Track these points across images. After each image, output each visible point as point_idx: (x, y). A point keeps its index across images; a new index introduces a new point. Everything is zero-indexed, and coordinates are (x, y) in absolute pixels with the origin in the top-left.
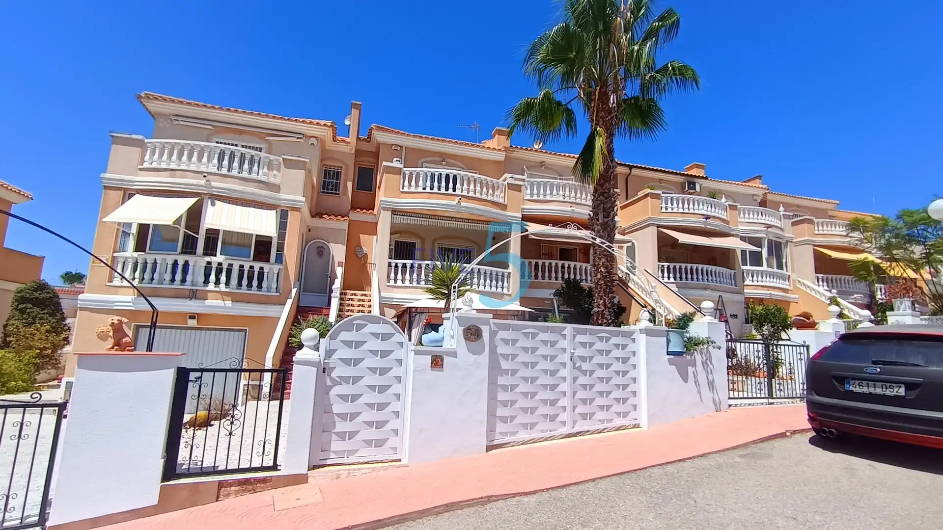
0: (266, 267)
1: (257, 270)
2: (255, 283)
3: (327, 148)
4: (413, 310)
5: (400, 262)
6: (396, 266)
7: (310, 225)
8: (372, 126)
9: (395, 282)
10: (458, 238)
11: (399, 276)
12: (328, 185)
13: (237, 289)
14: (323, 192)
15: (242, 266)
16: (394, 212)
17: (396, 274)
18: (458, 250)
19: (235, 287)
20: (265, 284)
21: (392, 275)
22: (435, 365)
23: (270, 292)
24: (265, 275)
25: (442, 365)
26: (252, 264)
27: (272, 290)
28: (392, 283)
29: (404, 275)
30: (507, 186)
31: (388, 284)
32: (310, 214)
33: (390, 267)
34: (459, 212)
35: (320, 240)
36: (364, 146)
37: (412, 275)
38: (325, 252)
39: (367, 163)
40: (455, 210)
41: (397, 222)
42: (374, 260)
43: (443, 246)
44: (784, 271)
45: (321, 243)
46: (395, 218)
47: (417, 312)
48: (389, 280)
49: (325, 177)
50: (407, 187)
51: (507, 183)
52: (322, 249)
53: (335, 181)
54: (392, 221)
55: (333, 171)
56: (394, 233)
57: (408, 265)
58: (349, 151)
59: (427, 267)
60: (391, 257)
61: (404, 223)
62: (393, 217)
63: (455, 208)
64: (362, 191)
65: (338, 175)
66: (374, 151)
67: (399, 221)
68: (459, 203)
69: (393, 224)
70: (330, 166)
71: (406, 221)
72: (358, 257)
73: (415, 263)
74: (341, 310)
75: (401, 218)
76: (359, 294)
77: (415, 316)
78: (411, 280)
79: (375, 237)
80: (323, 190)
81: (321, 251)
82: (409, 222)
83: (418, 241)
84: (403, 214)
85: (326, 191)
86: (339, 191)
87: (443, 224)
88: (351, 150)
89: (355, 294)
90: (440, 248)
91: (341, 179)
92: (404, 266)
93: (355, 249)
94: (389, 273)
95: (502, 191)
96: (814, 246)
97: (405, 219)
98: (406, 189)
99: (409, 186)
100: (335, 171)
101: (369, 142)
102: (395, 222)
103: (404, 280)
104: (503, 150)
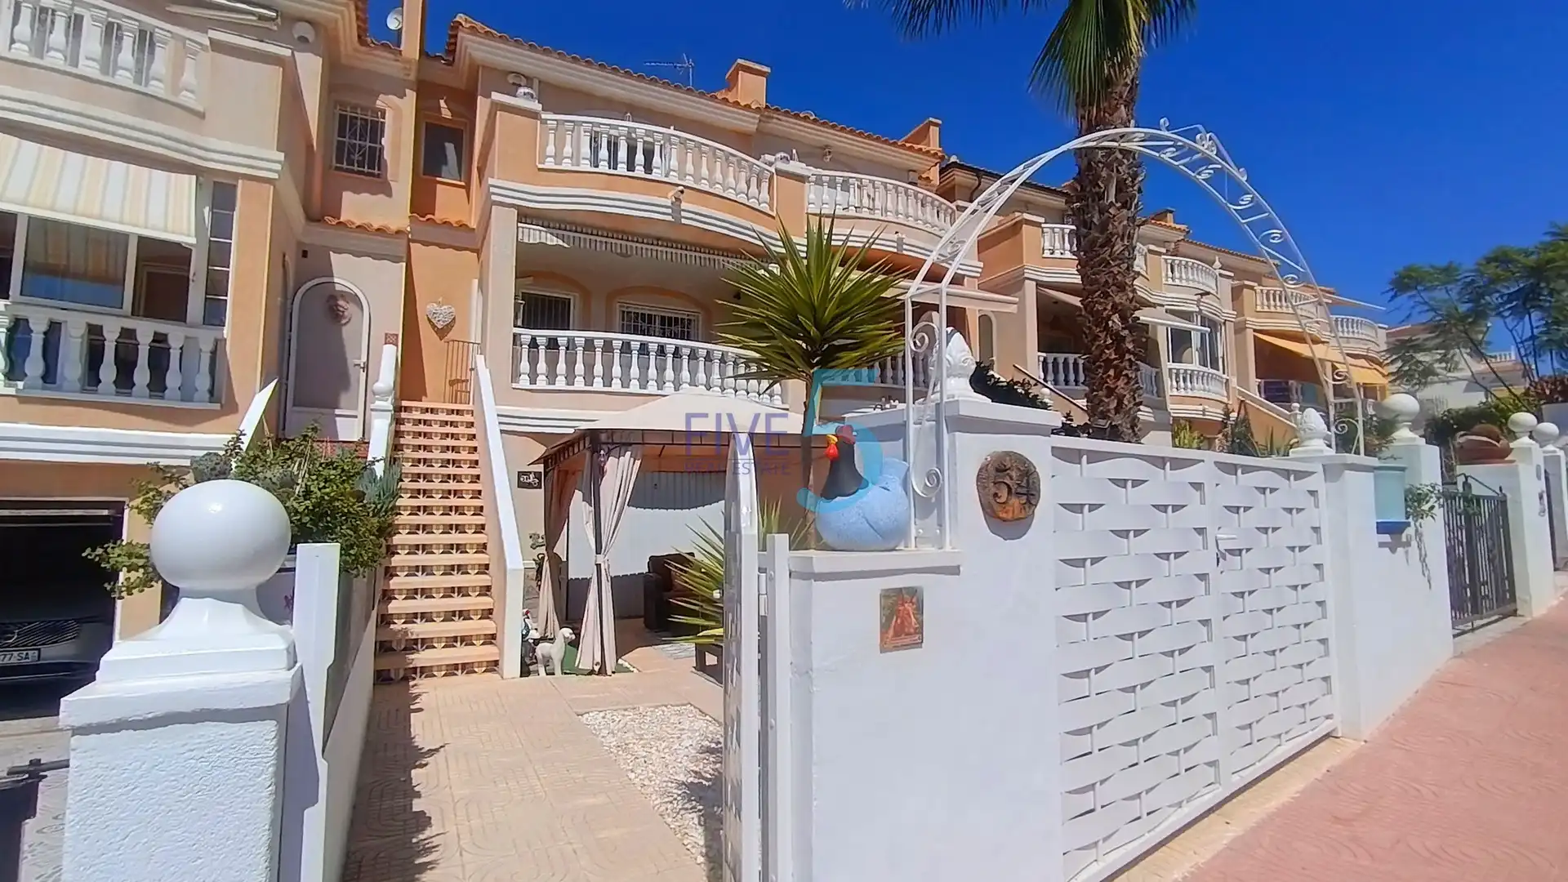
0: (176, 335)
1: (145, 339)
2: (142, 375)
3: (344, 61)
4: (603, 437)
5: (542, 335)
6: (533, 344)
7: (307, 240)
8: (457, 19)
9: (533, 381)
10: (662, 292)
11: (542, 366)
12: (349, 153)
13: (83, 390)
14: (337, 169)
15: (95, 331)
16: (526, 216)
17: (534, 362)
18: (663, 318)
19: (78, 386)
20: (173, 379)
21: (525, 366)
22: (897, 634)
23: (191, 400)
24: (174, 355)
25: (920, 630)
26: (130, 324)
27: (196, 396)
28: (524, 383)
29: (552, 364)
30: (775, 176)
31: (514, 385)
32: (302, 210)
33: (518, 347)
34: (677, 224)
35: (336, 280)
36: (439, 73)
37: (571, 364)
38: (350, 309)
39: (446, 113)
40: (669, 218)
41: (531, 242)
42: (475, 336)
43: (629, 310)
44: (1220, 373)
45: (338, 288)
46: (526, 231)
47: (613, 443)
48: (516, 375)
49: (341, 133)
50: (552, 159)
51: (776, 170)
52: (341, 302)
53: (368, 144)
54: (520, 237)
55: (361, 119)
56: (520, 275)
57: (562, 341)
58: (401, 75)
59: (608, 346)
60: (519, 323)
61: (549, 243)
62: (520, 230)
63: (670, 211)
64: (438, 179)
65: (375, 130)
66: (463, 87)
67: (535, 239)
68: (678, 203)
69: (520, 245)
70: (354, 108)
71: (552, 240)
72: (434, 326)
73: (580, 336)
74: (399, 448)
75: (540, 231)
76: (443, 410)
77: (610, 451)
78: (570, 377)
79: (476, 282)
80: (337, 162)
81: (337, 305)
82: (561, 243)
83: (574, 296)
84: (546, 224)
85: (345, 166)
86: (379, 170)
87: (639, 252)
88: (407, 72)
89: (432, 411)
90: (624, 312)
91: (383, 141)
92: (553, 344)
93: (426, 307)
94: (516, 360)
95: (765, 185)
96: (1255, 330)
97: (551, 234)
98: (550, 164)
99: (558, 157)
100: (366, 120)
101: (450, 64)
102: (526, 241)
103: (552, 376)
104: (753, 107)
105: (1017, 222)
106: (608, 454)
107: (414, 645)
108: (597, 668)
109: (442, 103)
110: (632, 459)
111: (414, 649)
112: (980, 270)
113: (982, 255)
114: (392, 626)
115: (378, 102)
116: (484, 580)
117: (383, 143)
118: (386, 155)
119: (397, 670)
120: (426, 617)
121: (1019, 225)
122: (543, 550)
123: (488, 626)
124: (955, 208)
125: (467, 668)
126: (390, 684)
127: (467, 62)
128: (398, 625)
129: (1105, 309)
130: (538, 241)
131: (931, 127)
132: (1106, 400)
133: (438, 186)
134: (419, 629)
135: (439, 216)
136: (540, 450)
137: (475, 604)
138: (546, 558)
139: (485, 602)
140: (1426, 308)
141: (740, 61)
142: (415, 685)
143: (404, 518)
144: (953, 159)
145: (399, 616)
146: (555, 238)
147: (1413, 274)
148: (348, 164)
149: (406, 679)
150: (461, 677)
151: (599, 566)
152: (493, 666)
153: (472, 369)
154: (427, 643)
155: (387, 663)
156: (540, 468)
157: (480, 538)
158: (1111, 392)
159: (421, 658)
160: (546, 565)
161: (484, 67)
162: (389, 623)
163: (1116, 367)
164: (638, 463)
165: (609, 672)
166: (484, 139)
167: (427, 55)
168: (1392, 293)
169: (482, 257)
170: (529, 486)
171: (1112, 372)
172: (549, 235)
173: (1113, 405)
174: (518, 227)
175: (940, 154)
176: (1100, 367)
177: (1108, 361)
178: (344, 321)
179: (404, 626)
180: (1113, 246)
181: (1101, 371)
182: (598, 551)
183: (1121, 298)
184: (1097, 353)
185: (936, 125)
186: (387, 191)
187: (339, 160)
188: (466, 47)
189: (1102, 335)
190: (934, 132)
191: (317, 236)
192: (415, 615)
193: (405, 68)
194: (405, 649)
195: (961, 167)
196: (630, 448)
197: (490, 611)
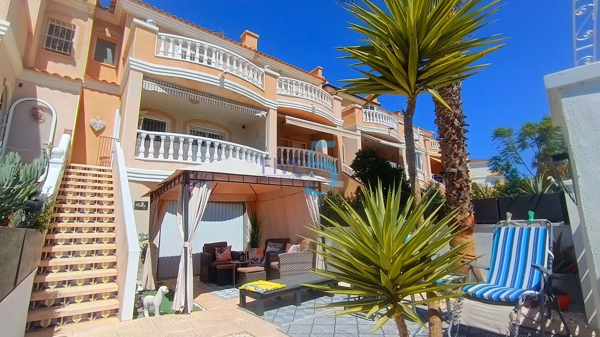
4: (192, 176)
5: (152, 134)
6: (148, 138)
7: (23, 78)
9: (146, 156)
10: (210, 123)
11: (151, 149)
12: (54, 43)
14: (46, 49)
16: (147, 77)
17: (147, 147)
21: (142, 148)
28: (141, 156)
29: (157, 148)
30: (265, 74)
31: (136, 157)
32: (22, 63)
33: (139, 139)
34: (222, 88)
35: (38, 100)
36: (105, 16)
37: (167, 149)
38: (44, 115)
39: (108, 34)
40: (218, 85)
41: (150, 90)
42: (116, 135)
43: (194, 130)
44: (422, 170)
45: (39, 104)
46: (147, 84)
47: (197, 179)
48: (137, 153)
49: (50, 32)
50: (163, 53)
51: (265, 72)
52: (40, 111)
53: (65, 40)
54: (144, 87)
55: (62, 28)
56: (142, 109)
57: (163, 138)
58: (86, 11)
59: (186, 141)
60: (141, 128)
61: (158, 91)
62: (144, 83)
63: (219, 82)
64: (102, 63)
65: (70, 34)
66: (118, 24)
67: (151, 88)
68: (223, 79)
69: (144, 91)
70: (59, 22)
71: (160, 90)
72: (93, 130)
73: (172, 136)
74: (66, 186)
75: (155, 85)
76: (94, 169)
77: (195, 183)
78: (166, 155)
79: (118, 110)
80: (46, 46)
81: (37, 113)
82: (164, 92)
83: (168, 122)
84: (157, 82)
85: (50, 48)
86: (70, 52)
87: (203, 100)
88: (89, 10)
89: (88, 169)
90: (191, 130)
91: (73, 40)
92: (158, 139)
93: (89, 120)
94: (138, 145)
95: (260, 78)
96: (430, 156)
97: (160, 87)
98: (161, 55)
99: (166, 52)
100: (65, 29)
101: (112, 12)
102: (147, 89)
103: (156, 154)
104: (253, 49)
105: (352, 108)
106: (194, 185)
107: (59, 302)
108: (182, 310)
109: (107, 30)
110: (207, 189)
111: (61, 305)
112: (343, 123)
113: (344, 118)
114: (47, 290)
115: (72, 22)
116: (112, 259)
117: (73, 41)
118: (75, 46)
119: (46, 321)
120: (72, 283)
121: (354, 109)
122: (147, 242)
123: (113, 287)
124: (333, 98)
125: (97, 315)
126: (40, 330)
127: (121, 11)
128: (51, 290)
129: (451, 116)
130: (153, 89)
131: (319, 70)
132: (454, 159)
133: (102, 66)
134: (66, 291)
135: (101, 79)
136: (148, 190)
137: (106, 273)
138: (149, 246)
139: (112, 272)
140: (505, 144)
141: (247, 31)
142: (58, 330)
143: (65, 224)
144: (327, 83)
145: (53, 283)
146: (162, 90)
147: (501, 131)
148: (52, 48)
149: (52, 326)
150: (92, 322)
151: (186, 249)
152: (115, 312)
153: (112, 152)
154: (70, 300)
155: (39, 316)
156: (148, 199)
157: (112, 235)
158: (456, 155)
159: (64, 311)
160: (149, 250)
161: (129, 14)
162: (45, 288)
163: (458, 144)
164: (210, 191)
165: (189, 312)
166: (127, 44)
167: (101, 7)
168: (493, 138)
169: (122, 98)
170: (141, 209)
171: (456, 146)
172: (159, 88)
173: (458, 162)
174: (143, 82)
175: (324, 79)
176: (450, 143)
177: (454, 141)
178: (41, 121)
179: (55, 290)
180: (453, 88)
181: (450, 145)
182: (186, 239)
183: (457, 111)
184: (448, 137)
185: (321, 69)
186: (74, 64)
187: (47, 45)
188: (121, 4)
189: (450, 128)
190: (320, 72)
191: (29, 77)
192: (64, 282)
193: (89, 8)
194: (54, 305)
195: (331, 86)
196: (206, 183)
197: (115, 278)
